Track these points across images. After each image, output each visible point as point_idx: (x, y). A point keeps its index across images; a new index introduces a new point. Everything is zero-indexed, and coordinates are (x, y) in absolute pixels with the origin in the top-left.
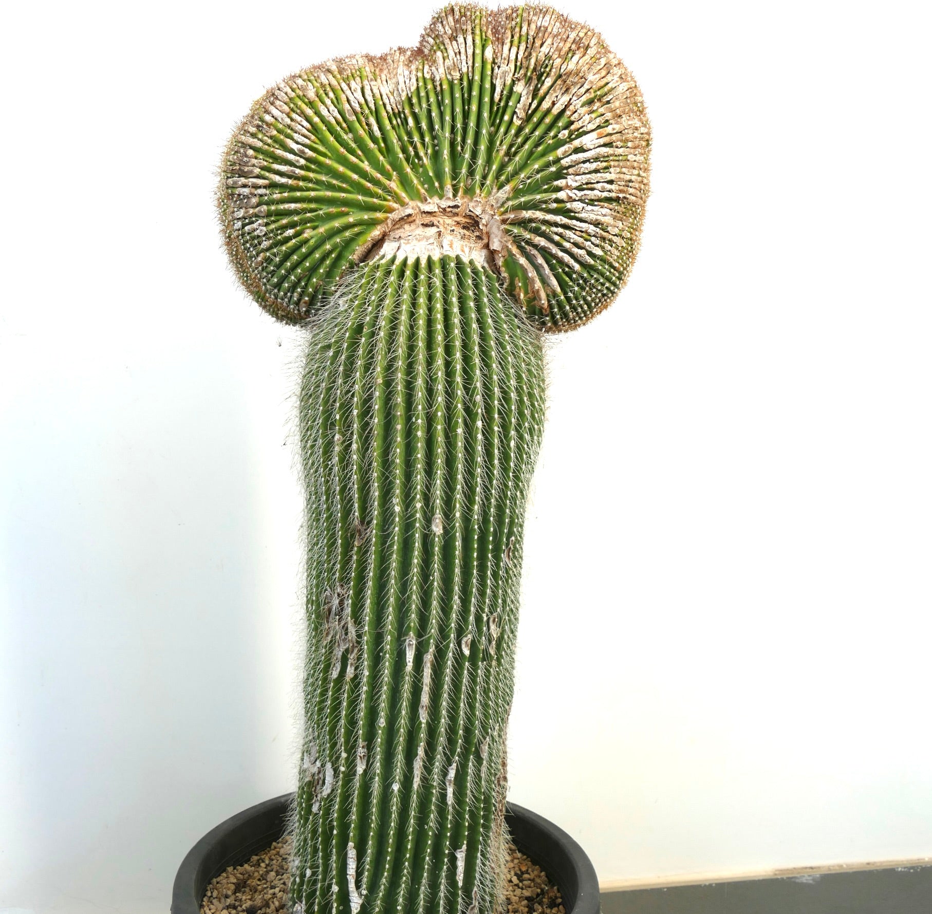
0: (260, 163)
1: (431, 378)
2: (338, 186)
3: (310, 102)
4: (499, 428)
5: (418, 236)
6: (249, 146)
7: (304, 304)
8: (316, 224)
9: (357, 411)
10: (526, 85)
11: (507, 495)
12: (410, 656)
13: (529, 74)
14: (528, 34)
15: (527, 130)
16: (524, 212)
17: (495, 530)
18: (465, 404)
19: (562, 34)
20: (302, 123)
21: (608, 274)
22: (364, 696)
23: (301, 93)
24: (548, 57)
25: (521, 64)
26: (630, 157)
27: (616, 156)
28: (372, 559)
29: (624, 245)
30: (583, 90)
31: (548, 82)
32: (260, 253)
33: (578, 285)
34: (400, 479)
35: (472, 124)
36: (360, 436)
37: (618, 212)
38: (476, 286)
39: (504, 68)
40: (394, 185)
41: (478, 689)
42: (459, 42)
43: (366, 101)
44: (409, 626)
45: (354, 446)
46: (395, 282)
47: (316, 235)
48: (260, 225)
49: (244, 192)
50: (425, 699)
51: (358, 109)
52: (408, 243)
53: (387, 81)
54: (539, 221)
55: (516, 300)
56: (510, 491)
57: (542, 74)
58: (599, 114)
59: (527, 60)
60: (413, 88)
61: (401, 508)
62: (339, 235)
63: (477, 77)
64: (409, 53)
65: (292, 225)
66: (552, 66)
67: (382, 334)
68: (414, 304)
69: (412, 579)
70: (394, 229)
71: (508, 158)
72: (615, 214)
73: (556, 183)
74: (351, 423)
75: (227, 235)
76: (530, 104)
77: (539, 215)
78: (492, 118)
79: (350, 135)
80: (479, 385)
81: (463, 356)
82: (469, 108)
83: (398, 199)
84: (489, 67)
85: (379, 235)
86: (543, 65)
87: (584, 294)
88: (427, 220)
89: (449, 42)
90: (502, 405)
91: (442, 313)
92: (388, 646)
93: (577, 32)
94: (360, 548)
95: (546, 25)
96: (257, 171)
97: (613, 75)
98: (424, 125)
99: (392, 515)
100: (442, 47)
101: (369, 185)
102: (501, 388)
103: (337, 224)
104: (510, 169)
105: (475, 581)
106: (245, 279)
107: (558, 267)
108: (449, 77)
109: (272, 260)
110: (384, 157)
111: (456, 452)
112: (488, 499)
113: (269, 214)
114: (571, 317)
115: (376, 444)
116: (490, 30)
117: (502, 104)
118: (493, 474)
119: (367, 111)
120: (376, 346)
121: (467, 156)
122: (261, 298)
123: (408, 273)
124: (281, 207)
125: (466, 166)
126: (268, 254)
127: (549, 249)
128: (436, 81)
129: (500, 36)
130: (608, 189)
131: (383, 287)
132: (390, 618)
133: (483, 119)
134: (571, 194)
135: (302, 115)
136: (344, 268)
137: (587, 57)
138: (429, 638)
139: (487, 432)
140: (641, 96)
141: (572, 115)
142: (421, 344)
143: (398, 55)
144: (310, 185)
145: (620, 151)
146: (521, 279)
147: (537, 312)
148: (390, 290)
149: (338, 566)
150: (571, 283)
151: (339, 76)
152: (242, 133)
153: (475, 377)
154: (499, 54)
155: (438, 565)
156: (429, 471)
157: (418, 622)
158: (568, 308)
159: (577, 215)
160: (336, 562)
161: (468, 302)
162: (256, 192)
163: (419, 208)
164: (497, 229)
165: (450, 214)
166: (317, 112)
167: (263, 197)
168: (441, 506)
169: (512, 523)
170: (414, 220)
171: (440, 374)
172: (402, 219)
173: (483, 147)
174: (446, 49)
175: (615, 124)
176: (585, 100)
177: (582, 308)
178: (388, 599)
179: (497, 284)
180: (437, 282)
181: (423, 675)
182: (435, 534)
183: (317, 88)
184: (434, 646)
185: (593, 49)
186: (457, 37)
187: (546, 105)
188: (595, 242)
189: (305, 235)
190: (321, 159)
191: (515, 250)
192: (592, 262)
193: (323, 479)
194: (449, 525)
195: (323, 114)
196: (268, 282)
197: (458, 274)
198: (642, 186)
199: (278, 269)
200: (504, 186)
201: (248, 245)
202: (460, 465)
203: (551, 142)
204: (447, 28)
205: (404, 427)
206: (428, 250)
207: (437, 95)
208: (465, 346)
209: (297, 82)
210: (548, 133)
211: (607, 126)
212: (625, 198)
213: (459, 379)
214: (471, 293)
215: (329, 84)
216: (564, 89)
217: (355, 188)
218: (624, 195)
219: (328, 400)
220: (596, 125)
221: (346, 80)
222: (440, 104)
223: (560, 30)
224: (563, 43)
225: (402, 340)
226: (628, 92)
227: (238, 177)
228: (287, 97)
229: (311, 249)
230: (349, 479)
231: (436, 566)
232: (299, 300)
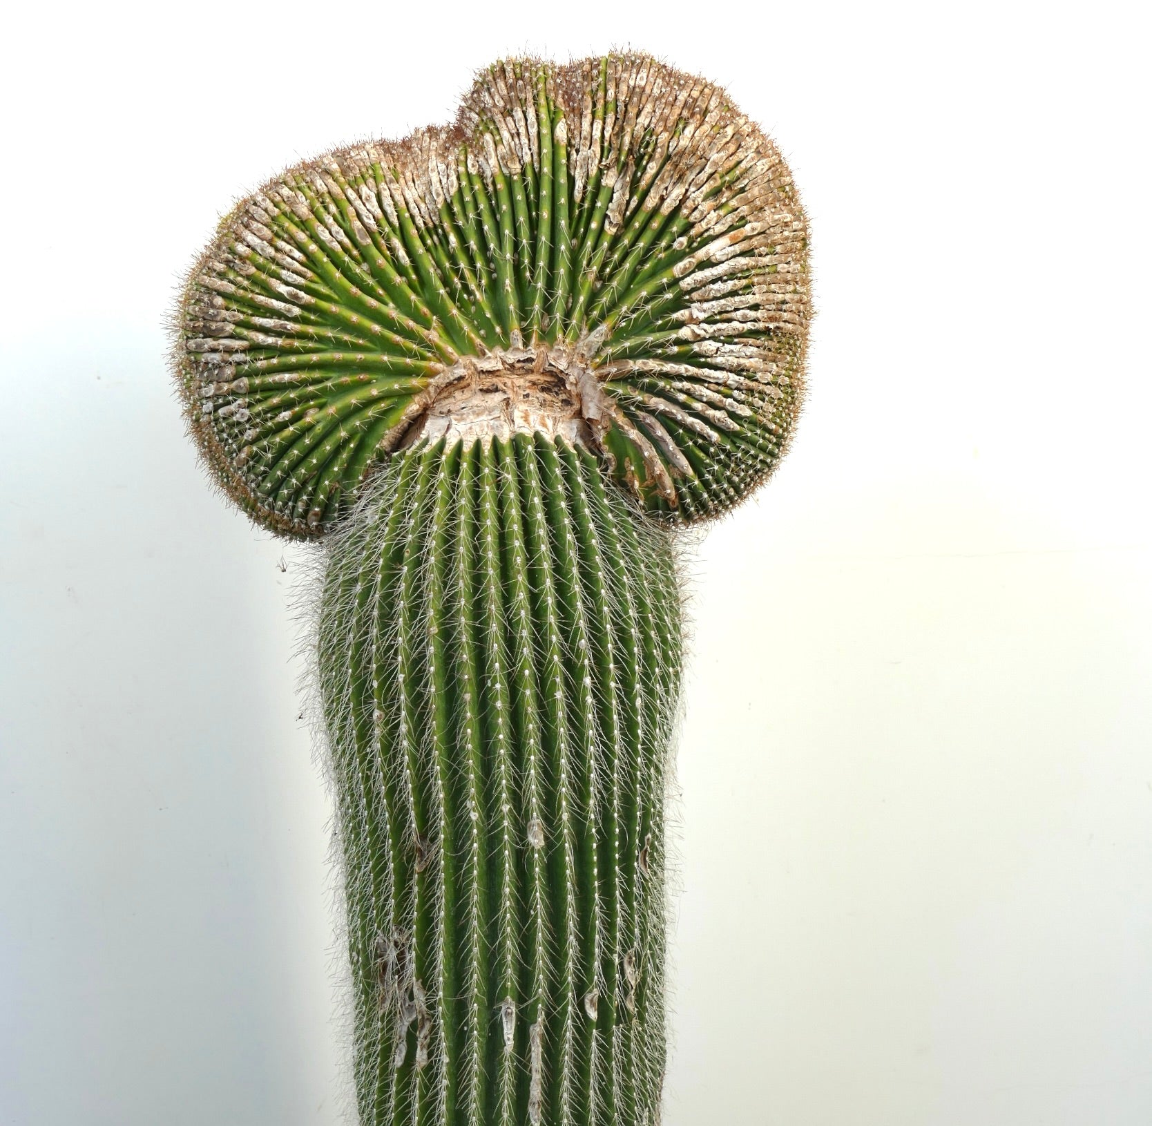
0: (233, 316)
1: (510, 621)
2: (352, 343)
3: (302, 222)
4: (617, 683)
5: (475, 408)
6: (216, 291)
7: (314, 518)
8: (323, 400)
9: (403, 676)
10: (620, 174)
11: (636, 777)
12: (509, 1031)
13: (623, 158)
14: (616, 100)
15: (626, 242)
16: (631, 362)
17: (622, 831)
18: (564, 655)
19: (666, 96)
20: (291, 254)
21: (761, 441)
22: (444, 1094)
23: (287, 209)
24: (649, 131)
25: (610, 144)
26: (780, 267)
27: (760, 268)
28: (442, 890)
29: (782, 396)
30: (703, 176)
31: (652, 168)
32: (244, 446)
33: (719, 462)
34: (475, 773)
35: (544, 239)
36: (411, 713)
37: (770, 350)
38: (568, 477)
39: (585, 152)
40: (435, 335)
41: (614, 1066)
42: (516, 118)
43: (384, 212)
44: (504, 987)
45: (403, 728)
46: (446, 481)
47: (324, 418)
48: (240, 406)
49: (213, 359)
50: (536, 1092)
51: (374, 227)
52: (463, 419)
53: (414, 181)
54: (654, 374)
55: (629, 491)
56: (640, 771)
57: (642, 157)
58: (730, 209)
59: (618, 138)
60: (453, 190)
61: (480, 816)
62: (358, 415)
63: (546, 170)
64: (443, 136)
65: (288, 405)
66: (656, 144)
67: (432, 559)
68: (477, 514)
69: (505, 917)
70: (440, 400)
71: (601, 282)
72: (766, 353)
73: (675, 316)
74: (396, 694)
75: (194, 418)
76: (628, 202)
77: (653, 365)
78: (573, 226)
79: (365, 266)
80: (582, 623)
81: (556, 584)
82: (538, 215)
83: (442, 357)
84: (563, 152)
85: (418, 410)
86: (642, 143)
87: (728, 473)
88: (488, 382)
89: (502, 120)
90: (619, 650)
91: (520, 523)
92: (476, 1019)
93: (689, 91)
94: (422, 874)
95: (643, 83)
96: (230, 328)
97: (747, 149)
98: (473, 244)
99: (467, 825)
100: (492, 127)
101: (398, 338)
102: (615, 624)
103: (353, 399)
104: (605, 299)
105: (597, 909)
106: (225, 480)
107: (687, 439)
108: (505, 171)
109: (261, 457)
110: (417, 294)
111: (556, 727)
112: (608, 789)
113: (252, 391)
114: (711, 507)
115: (435, 724)
116: (560, 96)
117: (586, 205)
118: (613, 753)
119: (387, 229)
120: (424, 579)
121: (540, 285)
122: (251, 508)
123: (465, 466)
124: (270, 379)
125: (540, 299)
126: (255, 449)
127: (672, 413)
128: (486, 178)
129: (576, 105)
130: (752, 319)
131: (429, 491)
132: (475, 976)
133: (560, 230)
134: (698, 331)
135: (292, 242)
136: (369, 462)
137: (706, 127)
138: (536, 1002)
139: (600, 691)
140: (790, 174)
141: (690, 214)
142: (492, 572)
143: (428, 140)
144: (311, 345)
145: (766, 260)
146: (633, 460)
147: (661, 506)
148: (439, 493)
149: (392, 902)
150: (708, 461)
151: (342, 179)
152: (204, 271)
153: (577, 615)
154: (576, 132)
155: (540, 893)
156: (518, 757)
157: (517, 980)
158: (706, 496)
159: (709, 360)
160: (389, 896)
161: (557, 502)
162: (230, 359)
163: (474, 365)
164: (591, 388)
165: (521, 371)
166: (314, 235)
167: (242, 366)
168: (539, 806)
169: (646, 814)
170: (469, 385)
171: (523, 613)
172: (450, 384)
173: (562, 271)
174: (497, 129)
175: (756, 221)
176: (708, 190)
177: (726, 493)
178: (470, 950)
179: (598, 470)
180: (509, 477)
181: (531, 1057)
182: (533, 848)
183: (311, 199)
184: (543, 1013)
185: (714, 114)
186: (512, 110)
187: (651, 202)
188: (739, 398)
189: (308, 419)
190: (324, 305)
191: (621, 420)
192: (737, 427)
193: (360, 774)
194: (552, 835)
195: (322, 238)
196: (258, 487)
197: (539, 463)
198: (802, 307)
199: (270, 469)
200: (598, 325)
201: (225, 436)
202: (562, 745)
203: (662, 255)
204: (497, 97)
205: (475, 695)
206: (492, 428)
207: (489, 199)
208: (558, 569)
209: (280, 191)
210: (657, 244)
211: (744, 226)
212: (778, 328)
213: (552, 619)
214: (560, 488)
215: (329, 192)
216: (676, 177)
217: (378, 343)
218: (776, 324)
219: (359, 662)
220: (727, 226)
221: (353, 184)
222: (494, 211)
223: (663, 90)
224: (670, 108)
225: (462, 567)
226: (770, 171)
227: (203, 338)
228: (266, 215)
229: (317, 438)
230: (399, 776)
231: (538, 894)
232: (306, 512)
